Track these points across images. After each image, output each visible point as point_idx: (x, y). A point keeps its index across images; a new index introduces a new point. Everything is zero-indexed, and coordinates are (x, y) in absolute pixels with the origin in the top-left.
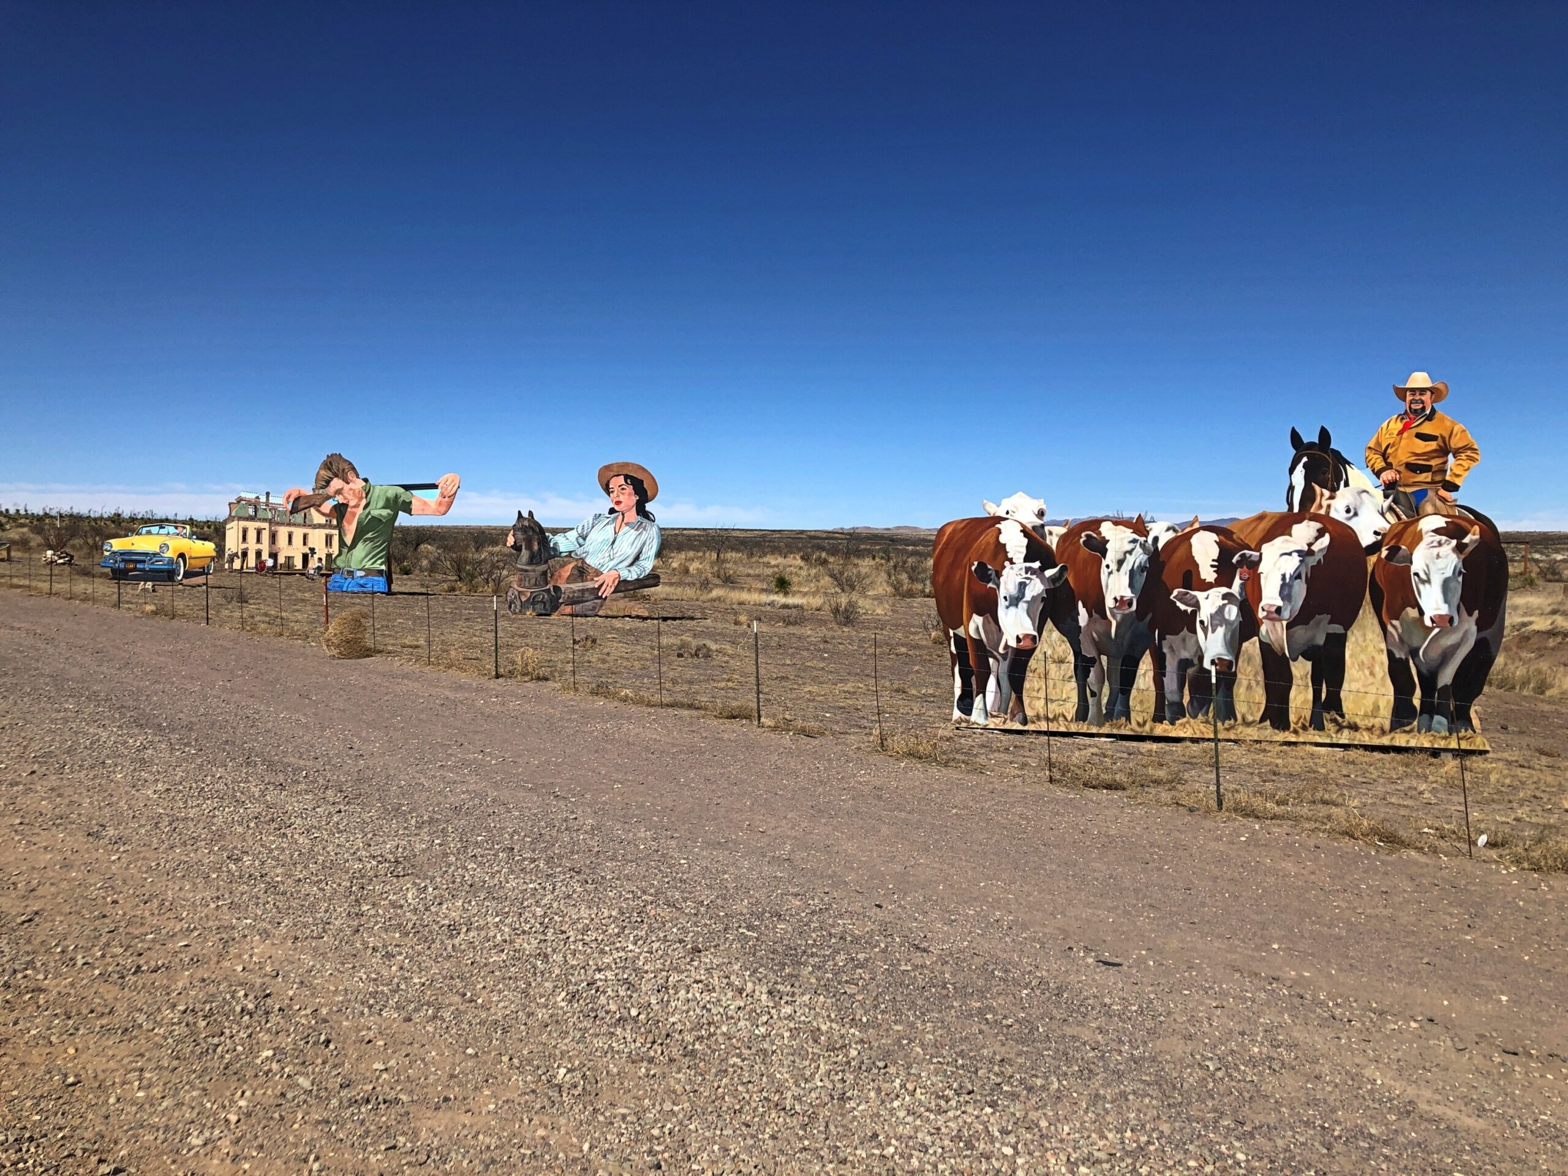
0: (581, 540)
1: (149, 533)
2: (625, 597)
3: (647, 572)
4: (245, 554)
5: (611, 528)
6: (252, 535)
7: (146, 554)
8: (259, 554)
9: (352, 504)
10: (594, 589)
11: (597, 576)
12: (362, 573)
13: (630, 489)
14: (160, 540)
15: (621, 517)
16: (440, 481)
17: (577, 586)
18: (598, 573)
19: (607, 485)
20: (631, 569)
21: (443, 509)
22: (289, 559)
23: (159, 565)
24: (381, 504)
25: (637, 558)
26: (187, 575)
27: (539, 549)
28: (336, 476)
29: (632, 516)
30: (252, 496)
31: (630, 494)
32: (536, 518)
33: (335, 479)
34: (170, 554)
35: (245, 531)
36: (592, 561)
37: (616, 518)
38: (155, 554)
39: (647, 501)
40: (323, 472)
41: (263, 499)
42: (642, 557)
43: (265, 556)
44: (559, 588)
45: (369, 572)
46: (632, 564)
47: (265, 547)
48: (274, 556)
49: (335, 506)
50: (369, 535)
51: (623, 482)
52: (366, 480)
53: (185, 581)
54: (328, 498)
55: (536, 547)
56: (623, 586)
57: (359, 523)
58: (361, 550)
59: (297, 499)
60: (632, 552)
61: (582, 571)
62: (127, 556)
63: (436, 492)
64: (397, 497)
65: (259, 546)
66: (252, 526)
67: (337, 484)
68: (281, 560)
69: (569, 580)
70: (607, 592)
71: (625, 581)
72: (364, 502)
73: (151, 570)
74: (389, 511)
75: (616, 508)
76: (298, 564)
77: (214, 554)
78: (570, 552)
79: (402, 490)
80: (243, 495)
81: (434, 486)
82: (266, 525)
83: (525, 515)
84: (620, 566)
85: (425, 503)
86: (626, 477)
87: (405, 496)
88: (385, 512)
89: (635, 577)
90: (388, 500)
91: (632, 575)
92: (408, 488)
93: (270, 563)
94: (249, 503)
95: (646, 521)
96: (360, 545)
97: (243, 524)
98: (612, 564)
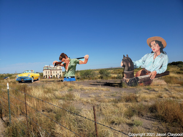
0: (143, 62)
1: (25, 72)
2: (159, 79)
3: (165, 71)
4: (47, 76)
5: (152, 58)
6: (48, 72)
7: (25, 77)
8: (49, 75)
9: (67, 63)
10: (149, 77)
11: (150, 73)
12: (70, 77)
13: (157, 45)
14: (28, 74)
15: (155, 54)
16: (85, 57)
17: (143, 77)
18: (150, 72)
19: (150, 44)
20: (160, 70)
21: (86, 62)
22: (54, 76)
23: (28, 79)
24: (73, 62)
25: (161, 66)
26: (34, 81)
27: (131, 66)
28: (63, 57)
29: (158, 53)
30: (47, 66)
31: (158, 47)
32: (129, 57)
33: (63, 58)
34: (30, 77)
35: (46, 71)
36: (148, 69)
37: (154, 54)
38: (27, 77)
39: (163, 48)
40: (61, 57)
41: (49, 66)
42: (163, 66)
43: (50, 76)
44: (138, 78)
45: (72, 77)
46: (160, 68)
47: (50, 74)
48: (51, 76)
49: (63, 64)
50: (71, 69)
51: (155, 43)
52: (69, 58)
53: (34, 82)
54: (62, 62)
55: (130, 65)
56: (158, 76)
57: (69, 67)
58: (70, 72)
59: (56, 63)
60: (160, 65)
61: (144, 72)
62: (21, 78)
63: (84, 59)
64: (76, 61)
65: (49, 74)
66: (47, 71)
67: (64, 59)
68: (53, 76)
69: (141, 75)
70: (153, 78)
71: (158, 74)
72: (69, 63)
73: (27, 81)
74: (75, 64)
75: (154, 51)
76: (56, 76)
77: (39, 76)
78: (141, 66)
79: (77, 59)
80: (46, 66)
81: (83, 58)
82: (50, 70)
83: (126, 56)
84: (156, 69)
85: (82, 62)
86: (156, 41)
87: (78, 60)
88: (74, 64)
89: (161, 73)
90: (74, 62)
91: (160, 72)
92: (78, 59)
93: (51, 77)
94: (47, 67)
95: (163, 54)
96: (69, 71)
97: (46, 70)
98: (154, 69)
